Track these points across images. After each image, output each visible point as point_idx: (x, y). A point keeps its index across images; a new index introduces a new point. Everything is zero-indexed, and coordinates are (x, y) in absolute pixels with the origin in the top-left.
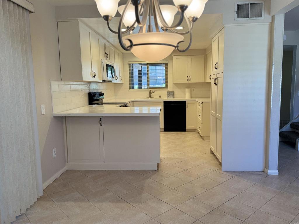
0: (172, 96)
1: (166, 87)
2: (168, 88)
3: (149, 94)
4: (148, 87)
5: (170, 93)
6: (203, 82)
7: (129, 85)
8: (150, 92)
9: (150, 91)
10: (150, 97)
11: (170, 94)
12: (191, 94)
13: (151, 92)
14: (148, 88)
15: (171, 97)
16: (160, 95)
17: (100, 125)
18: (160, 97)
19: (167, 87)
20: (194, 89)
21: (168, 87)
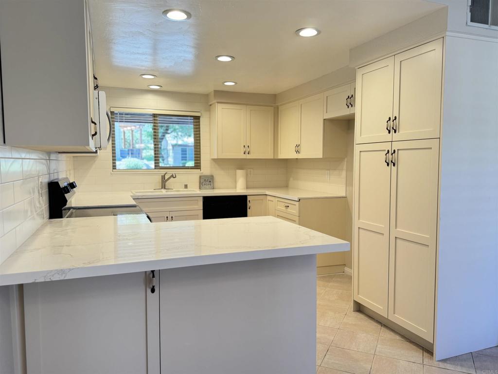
0: (210, 185)
1: (195, 166)
2: (200, 169)
3: (162, 181)
4: (156, 166)
5: (207, 180)
6: (272, 158)
7: (112, 162)
8: (163, 177)
9: (164, 175)
10: (164, 186)
11: (205, 180)
12: (247, 182)
13: (167, 177)
14: (155, 169)
15: (207, 186)
16: (186, 184)
17: (149, 291)
18: (186, 186)
19: (197, 166)
20: (252, 170)
21: (200, 166)
